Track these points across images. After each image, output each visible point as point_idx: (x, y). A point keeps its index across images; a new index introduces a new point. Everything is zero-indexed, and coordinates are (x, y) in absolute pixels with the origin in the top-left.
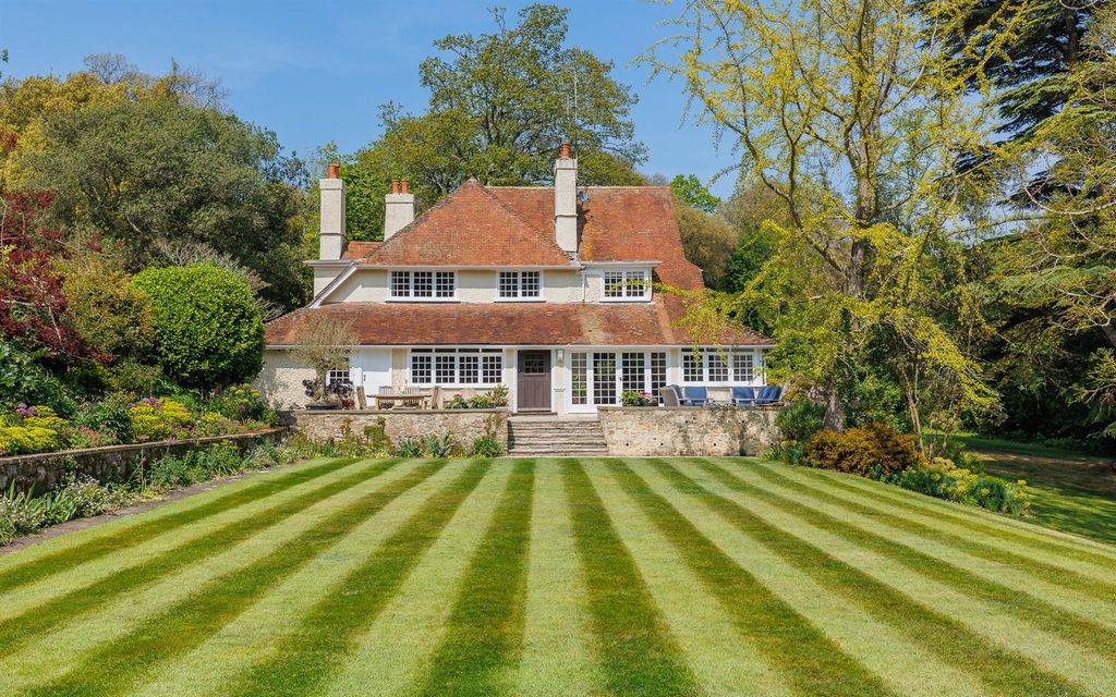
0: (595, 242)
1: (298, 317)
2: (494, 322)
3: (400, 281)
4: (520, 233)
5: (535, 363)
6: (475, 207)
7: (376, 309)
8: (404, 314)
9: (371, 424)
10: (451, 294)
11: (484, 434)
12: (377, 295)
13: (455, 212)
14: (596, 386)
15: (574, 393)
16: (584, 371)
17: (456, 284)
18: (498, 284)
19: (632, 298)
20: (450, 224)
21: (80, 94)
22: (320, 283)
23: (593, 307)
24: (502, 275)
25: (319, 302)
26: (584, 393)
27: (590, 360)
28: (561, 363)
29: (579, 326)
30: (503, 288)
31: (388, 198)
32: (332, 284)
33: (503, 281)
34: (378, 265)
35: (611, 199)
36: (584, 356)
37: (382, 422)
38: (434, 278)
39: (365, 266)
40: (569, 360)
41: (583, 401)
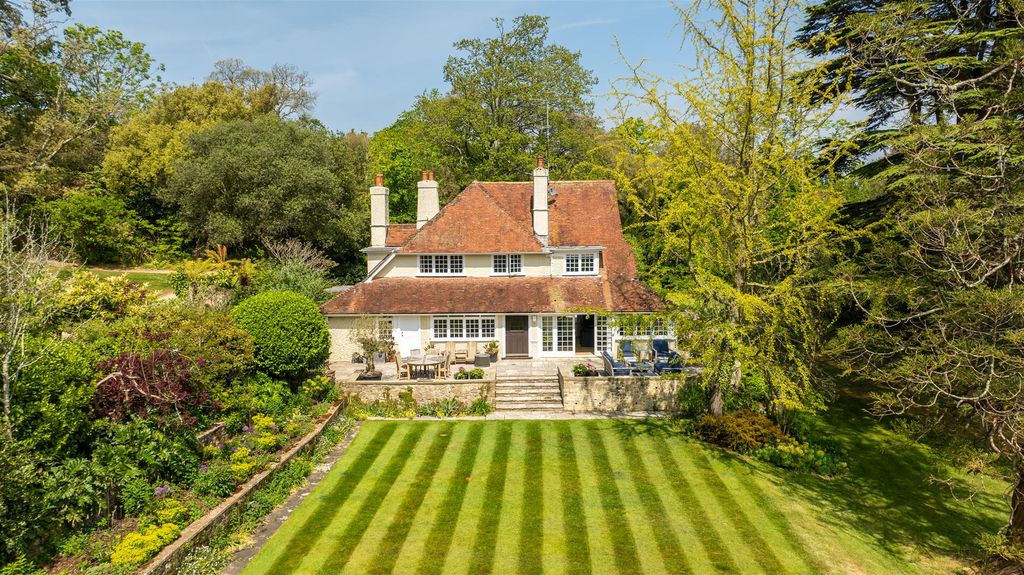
0: (561, 227)
1: (357, 290)
2: (490, 293)
3: (426, 263)
4: (508, 226)
5: (517, 325)
6: (477, 204)
7: (409, 283)
8: (429, 286)
9: (403, 391)
10: (461, 271)
11: (479, 397)
12: (411, 272)
13: (463, 208)
14: (559, 339)
15: (545, 344)
16: (551, 329)
17: (464, 264)
18: (493, 264)
19: (585, 273)
20: (459, 218)
21: (211, 98)
22: (372, 264)
23: (558, 280)
24: (496, 257)
25: (371, 278)
26: (550, 344)
27: (555, 322)
28: (534, 325)
29: (548, 296)
30: (496, 266)
31: (420, 184)
32: (379, 265)
33: (495, 262)
34: (410, 252)
35: (572, 191)
36: (551, 318)
37: (410, 390)
38: (449, 260)
39: (401, 253)
40: (540, 322)
41: (550, 349)
